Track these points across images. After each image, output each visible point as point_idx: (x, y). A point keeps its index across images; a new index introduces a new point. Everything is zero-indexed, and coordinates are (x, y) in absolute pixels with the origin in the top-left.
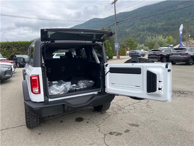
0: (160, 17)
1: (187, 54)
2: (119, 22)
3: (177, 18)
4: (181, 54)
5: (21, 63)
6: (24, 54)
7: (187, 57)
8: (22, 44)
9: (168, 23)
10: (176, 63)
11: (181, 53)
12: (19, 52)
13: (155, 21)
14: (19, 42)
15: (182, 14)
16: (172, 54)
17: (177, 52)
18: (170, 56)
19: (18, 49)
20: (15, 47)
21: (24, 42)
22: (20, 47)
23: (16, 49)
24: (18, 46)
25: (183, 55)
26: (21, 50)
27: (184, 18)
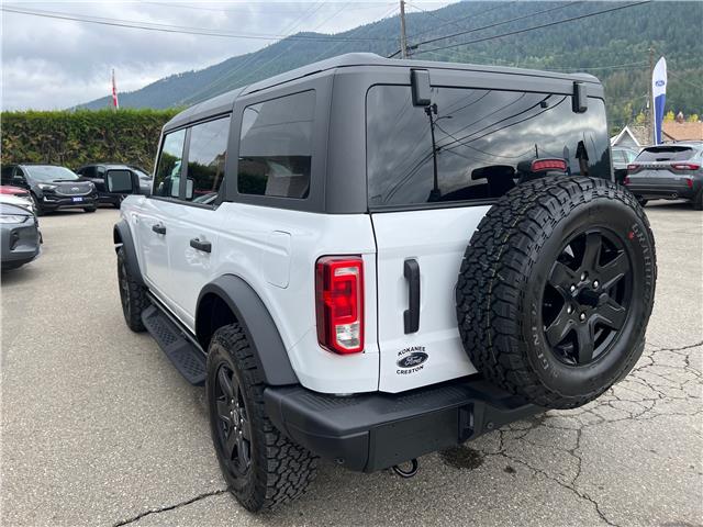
0: (541, 36)
1: (697, 168)
2: (416, 47)
3: (598, 40)
4: (673, 169)
5: (45, 200)
6: (49, 163)
7: (696, 178)
8: (41, 120)
9: (566, 57)
10: (650, 203)
11: (674, 166)
12: (31, 154)
13: (521, 50)
14: (31, 113)
15: (617, 28)
16: (639, 168)
17: (658, 160)
18: (629, 176)
19: (25, 141)
20: (14, 134)
21: (51, 114)
22: (33, 135)
23: (18, 144)
24: (27, 130)
25: (683, 171)
26: (39, 145)
27: (625, 41)
